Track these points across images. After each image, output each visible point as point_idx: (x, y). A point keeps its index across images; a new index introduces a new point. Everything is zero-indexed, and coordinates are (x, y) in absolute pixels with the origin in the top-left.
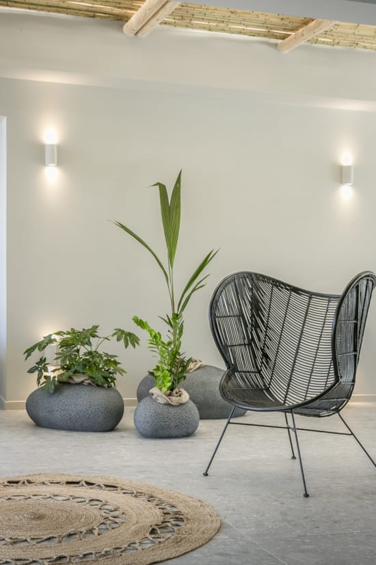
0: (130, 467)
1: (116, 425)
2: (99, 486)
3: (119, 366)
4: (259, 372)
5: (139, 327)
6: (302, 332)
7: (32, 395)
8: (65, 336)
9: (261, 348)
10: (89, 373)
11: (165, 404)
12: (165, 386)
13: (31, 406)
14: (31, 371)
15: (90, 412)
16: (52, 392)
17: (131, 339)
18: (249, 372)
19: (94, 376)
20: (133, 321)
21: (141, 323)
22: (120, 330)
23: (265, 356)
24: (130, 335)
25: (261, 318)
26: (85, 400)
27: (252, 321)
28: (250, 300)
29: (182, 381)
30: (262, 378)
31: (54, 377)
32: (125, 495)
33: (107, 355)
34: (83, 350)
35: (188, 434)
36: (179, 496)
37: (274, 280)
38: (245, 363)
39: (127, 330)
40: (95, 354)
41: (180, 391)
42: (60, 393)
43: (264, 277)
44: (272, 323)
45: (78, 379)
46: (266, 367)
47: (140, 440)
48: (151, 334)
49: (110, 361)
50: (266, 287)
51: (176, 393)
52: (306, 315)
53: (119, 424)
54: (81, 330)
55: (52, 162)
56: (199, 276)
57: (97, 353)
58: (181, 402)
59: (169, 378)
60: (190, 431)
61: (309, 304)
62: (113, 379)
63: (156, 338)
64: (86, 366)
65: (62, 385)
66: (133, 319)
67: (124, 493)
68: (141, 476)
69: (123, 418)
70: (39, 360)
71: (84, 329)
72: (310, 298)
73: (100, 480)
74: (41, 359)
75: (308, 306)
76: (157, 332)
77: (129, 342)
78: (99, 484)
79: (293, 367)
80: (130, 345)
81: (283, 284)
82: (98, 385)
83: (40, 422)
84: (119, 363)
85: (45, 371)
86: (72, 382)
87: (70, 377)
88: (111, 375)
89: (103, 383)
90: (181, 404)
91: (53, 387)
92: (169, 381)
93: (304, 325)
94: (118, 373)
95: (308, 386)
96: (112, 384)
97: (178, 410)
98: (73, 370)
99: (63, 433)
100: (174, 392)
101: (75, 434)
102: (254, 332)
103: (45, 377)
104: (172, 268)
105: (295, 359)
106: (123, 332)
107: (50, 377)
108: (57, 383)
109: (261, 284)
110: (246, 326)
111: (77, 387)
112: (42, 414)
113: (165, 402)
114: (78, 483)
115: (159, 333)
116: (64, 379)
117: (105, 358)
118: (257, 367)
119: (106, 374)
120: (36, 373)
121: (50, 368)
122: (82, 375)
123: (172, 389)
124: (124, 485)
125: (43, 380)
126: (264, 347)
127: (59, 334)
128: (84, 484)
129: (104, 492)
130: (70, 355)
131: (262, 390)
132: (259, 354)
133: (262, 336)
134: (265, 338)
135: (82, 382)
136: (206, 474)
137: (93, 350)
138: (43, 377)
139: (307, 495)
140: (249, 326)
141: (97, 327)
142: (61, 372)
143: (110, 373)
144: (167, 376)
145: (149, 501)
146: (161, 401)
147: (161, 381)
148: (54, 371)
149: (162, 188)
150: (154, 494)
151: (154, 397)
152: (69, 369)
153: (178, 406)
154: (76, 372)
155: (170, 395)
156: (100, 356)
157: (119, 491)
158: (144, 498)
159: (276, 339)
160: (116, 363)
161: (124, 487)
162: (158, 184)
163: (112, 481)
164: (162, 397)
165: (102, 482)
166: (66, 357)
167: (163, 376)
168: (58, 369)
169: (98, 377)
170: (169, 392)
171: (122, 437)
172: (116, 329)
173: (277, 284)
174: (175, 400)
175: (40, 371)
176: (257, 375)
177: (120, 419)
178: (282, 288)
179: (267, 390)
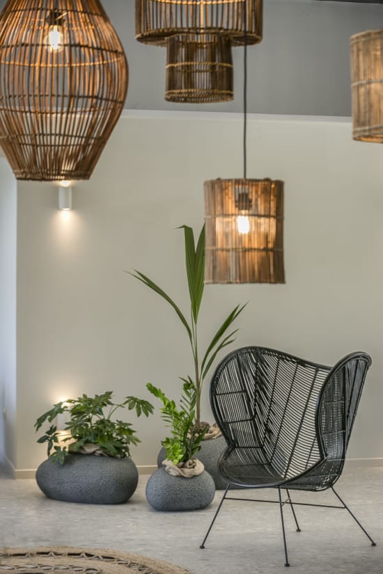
0: (132, 540)
1: (129, 497)
2: (98, 557)
3: (134, 434)
4: (261, 447)
5: (153, 395)
6: (306, 406)
7: (42, 465)
8: (76, 403)
9: (264, 424)
10: (101, 443)
11: (177, 476)
12: (176, 458)
13: (41, 476)
14: (41, 441)
15: (101, 484)
16: (62, 463)
17: (143, 407)
18: (250, 447)
19: (106, 446)
20: (147, 388)
21: (154, 391)
22: (132, 398)
23: (269, 431)
24: (143, 402)
25: (265, 393)
26: (95, 472)
27: (256, 396)
28: (254, 375)
29: (196, 452)
30: (264, 452)
31: (65, 448)
32: (120, 565)
33: (120, 423)
34: (95, 419)
35: (202, 507)
36: (169, 566)
37: (280, 353)
38: (246, 439)
39: (140, 398)
40: (107, 423)
41: (194, 462)
42: (71, 464)
43: (269, 350)
44: (276, 398)
45: (89, 450)
46: (269, 443)
47: (150, 513)
48: (165, 404)
49: (124, 429)
50: (271, 361)
51: (190, 465)
52: (312, 388)
53: (133, 496)
54: (93, 397)
55: (67, 207)
56: (225, 333)
57: (108, 421)
58: (194, 474)
59: (180, 450)
60: (203, 503)
61: (315, 377)
62: (127, 449)
63: (170, 406)
64: (97, 436)
65: (74, 455)
66: (147, 386)
67: (119, 564)
68: (141, 549)
69: (137, 489)
70: (49, 429)
71: (96, 396)
72: (317, 371)
73: (100, 552)
74: (51, 428)
75: (314, 380)
76: (171, 401)
77: (142, 411)
78: (97, 555)
79: (296, 441)
80: (143, 414)
81: (290, 356)
82: (110, 456)
83: (51, 493)
84: (134, 432)
85: (55, 441)
86: (83, 452)
87: (81, 448)
88: (125, 445)
89: (115, 454)
90: (195, 476)
91: (63, 458)
92: (180, 453)
93: (309, 399)
94: (131, 443)
95: (308, 460)
96: (127, 453)
97: (191, 482)
98: (84, 439)
99: (73, 505)
100: (187, 463)
101: (86, 507)
102: (257, 408)
103: (56, 448)
104: (196, 323)
105: (298, 434)
106: (135, 400)
107: (59, 448)
108: (67, 454)
109: (266, 357)
110: (249, 401)
111: (89, 459)
112: (51, 485)
113: (177, 474)
114: (79, 554)
115: (173, 402)
116: (75, 449)
117: (117, 427)
118: (260, 442)
119: (118, 444)
120: (46, 444)
121: (61, 438)
122: (94, 445)
123: (185, 460)
124: (120, 556)
125: (53, 451)
126: (267, 422)
127: (70, 401)
128: (84, 555)
129: (101, 562)
130: (80, 425)
131: (262, 465)
132: (262, 429)
133: (266, 411)
134: (269, 413)
135: (94, 452)
136: (202, 547)
137: (106, 419)
138: (53, 448)
139: (287, 565)
140: (252, 402)
141: (111, 393)
142: (73, 440)
143: (123, 443)
144: (177, 449)
145: (140, 570)
146: (173, 473)
147: (171, 454)
148: (65, 440)
149: (188, 232)
150: (146, 565)
151: (167, 468)
152: (81, 438)
153: (192, 478)
154: (87, 442)
155: (183, 466)
156: (113, 425)
157: (115, 562)
158: (136, 568)
159: (279, 412)
160: (130, 432)
161: (120, 558)
162: (184, 227)
163: (110, 553)
164: (174, 469)
165: (100, 553)
166: (76, 427)
167: (174, 448)
168: (70, 439)
169: (110, 446)
170: (181, 463)
171: (134, 510)
172: (128, 397)
173: (282, 356)
174: (187, 472)
175: (50, 441)
176: (260, 451)
177: (134, 490)
178: (288, 361)
179: (269, 464)
